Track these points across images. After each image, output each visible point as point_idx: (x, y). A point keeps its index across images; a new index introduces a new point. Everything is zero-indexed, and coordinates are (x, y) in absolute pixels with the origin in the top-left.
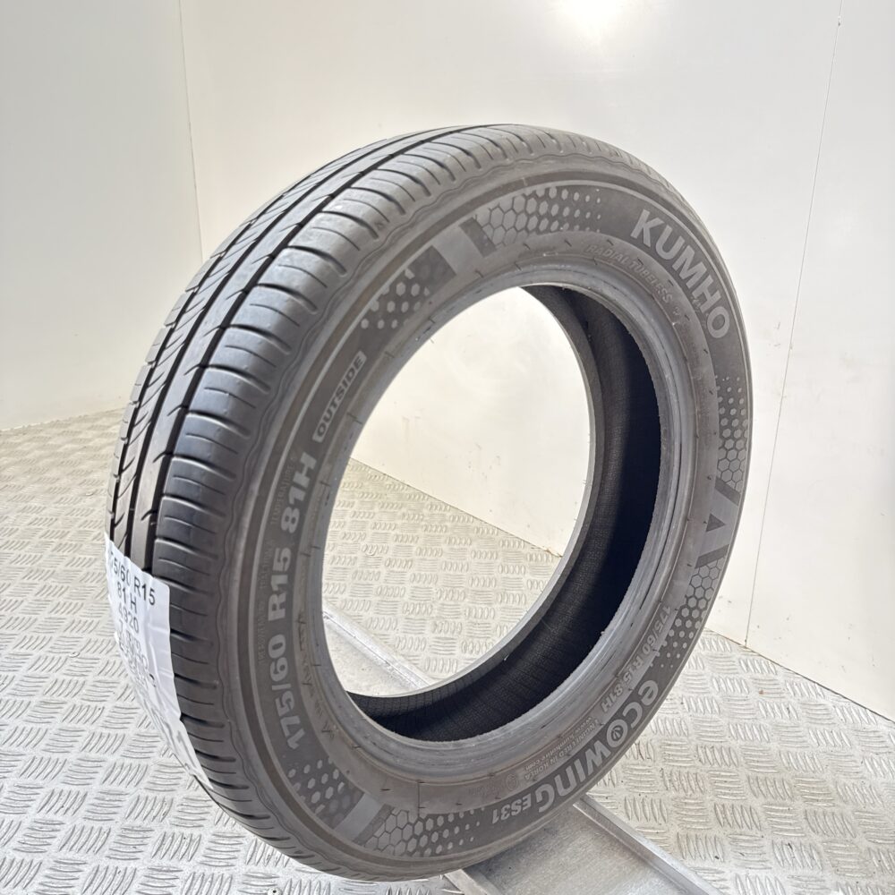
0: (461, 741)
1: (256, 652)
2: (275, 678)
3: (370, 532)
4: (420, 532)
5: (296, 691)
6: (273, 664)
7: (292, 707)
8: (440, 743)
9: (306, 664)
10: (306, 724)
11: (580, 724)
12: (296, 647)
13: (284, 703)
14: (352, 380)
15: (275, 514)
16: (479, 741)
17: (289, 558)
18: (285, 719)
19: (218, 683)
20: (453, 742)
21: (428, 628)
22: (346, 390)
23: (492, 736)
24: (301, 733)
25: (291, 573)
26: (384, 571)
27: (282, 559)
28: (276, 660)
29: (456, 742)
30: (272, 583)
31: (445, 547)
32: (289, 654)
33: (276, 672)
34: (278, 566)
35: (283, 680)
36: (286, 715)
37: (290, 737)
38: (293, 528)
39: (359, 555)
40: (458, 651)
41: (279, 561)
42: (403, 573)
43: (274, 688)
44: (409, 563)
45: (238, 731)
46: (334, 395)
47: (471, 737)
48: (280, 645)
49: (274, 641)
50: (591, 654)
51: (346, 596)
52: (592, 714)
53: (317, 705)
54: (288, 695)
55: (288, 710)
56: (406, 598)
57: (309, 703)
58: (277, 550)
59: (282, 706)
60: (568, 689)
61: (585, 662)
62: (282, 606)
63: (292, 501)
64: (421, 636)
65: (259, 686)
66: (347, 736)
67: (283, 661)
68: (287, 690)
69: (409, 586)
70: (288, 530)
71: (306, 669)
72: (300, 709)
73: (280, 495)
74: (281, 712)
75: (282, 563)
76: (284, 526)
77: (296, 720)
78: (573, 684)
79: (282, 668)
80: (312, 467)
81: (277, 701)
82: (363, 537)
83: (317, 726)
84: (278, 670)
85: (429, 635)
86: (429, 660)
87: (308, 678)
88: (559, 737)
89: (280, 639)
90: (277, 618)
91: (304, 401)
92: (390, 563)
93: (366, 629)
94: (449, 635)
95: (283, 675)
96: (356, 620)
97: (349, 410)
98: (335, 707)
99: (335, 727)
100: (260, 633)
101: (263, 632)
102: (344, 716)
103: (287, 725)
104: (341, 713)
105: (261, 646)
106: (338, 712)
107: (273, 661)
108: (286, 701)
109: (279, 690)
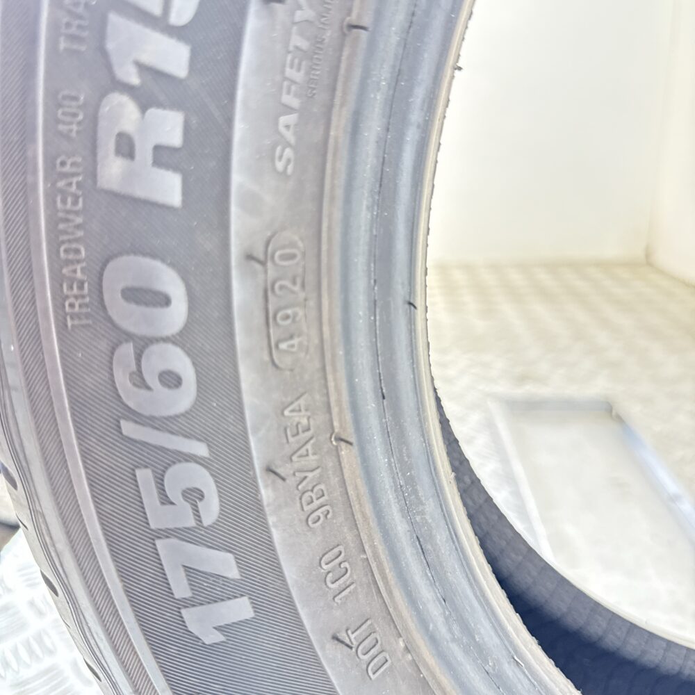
6: (128, 349)
7: (208, 519)
13: (173, 494)
28: (143, 344)
33: (139, 381)
36: (184, 535)
37: (191, 603)
43: (129, 429)
54: (196, 476)
55: (190, 522)
59: (165, 500)
68: (186, 457)
74: (159, 515)
81: (145, 477)
84: (151, 379)
95: (169, 402)
98: (426, 593)
99: (402, 644)
100: (67, 220)
101: (79, 220)
102: (456, 628)
103: (184, 566)
104: (446, 619)
105: (71, 268)
106: (435, 611)
107: (127, 341)
108: (184, 491)
109: (155, 447)
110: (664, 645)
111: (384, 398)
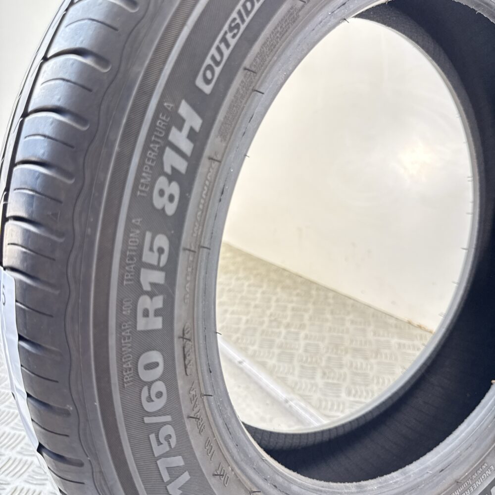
0: (363, 483)
1: (121, 371)
2: (149, 407)
3: (273, 304)
4: (310, 306)
5: (178, 424)
6: (145, 389)
7: (173, 445)
8: (342, 484)
9: (193, 393)
10: (192, 466)
11: (477, 469)
12: (179, 369)
13: (162, 440)
14: (251, 15)
15: (142, 181)
16: (380, 483)
17: (166, 248)
18: (163, 459)
19: (71, 408)
20: (354, 483)
21: (319, 374)
22: (243, 27)
23: (393, 478)
24: (186, 477)
25: (170, 270)
26: (283, 331)
27: (155, 248)
28: (150, 384)
29: (358, 483)
30: (142, 279)
31: (329, 316)
32: (169, 377)
33: (150, 399)
34: (149, 257)
35: (160, 410)
36: (166, 455)
37: (170, 482)
38: (171, 209)
39: (266, 319)
40: (343, 395)
41: (151, 249)
42: (297, 334)
43: (147, 420)
44: (302, 326)
45: (101, 472)
46: (226, 27)
47: (372, 478)
48: (156, 365)
49: (145, 359)
50: (483, 401)
51: (256, 347)
52: (487, 461)
53: (208, 442)
54: (168, 430)
55: (168, 449)
56: (301, 351)
57: (197, 442)
58: (148, 235)
59: (159, 443)
60: (463, 434)
61: (478, 409)
62: (157, 313)
63: (168, 170)
64: (313, 382)
65: (126, 416)
66: (244, 478)
67: (160, 386)
68: (165, 424)
69: (302, 343)
70: (163, 209)
71: (192, 399)
72: (184, 447)
73: (151, 154)
74: (158, 451)
75: (156, 254)
76: (159, 202)
77: (178, 461)
78: (468, 429)
79: (159, 395)
80: (197, 128)
81: (152, 437)
82: (269, 308)
83: (207, 468)
84: (153, 397)
85: (319, 380)
86: (320, 401)
87: (196, 410)
88: (457, 482)
89: (156, 356)
90: (150, 328)
91: (183, 24)
92: (288, 326)
93: (271, 372)
94: (335, 381)
95: (159, 404)
96: (263, 365)
97: (247, 63)
98: (231, 445)
99: (230, 469)
100: (125, 346)
101: (129, 345)
102: (242, 455)
103: (167, 468)
104: (238, 452)
105: (127, 364)
106: (234, 451)
107: (145, 385)
108: (166, 437)
109: (155, 423)
110: (284, 436)
111: (211, 372)
